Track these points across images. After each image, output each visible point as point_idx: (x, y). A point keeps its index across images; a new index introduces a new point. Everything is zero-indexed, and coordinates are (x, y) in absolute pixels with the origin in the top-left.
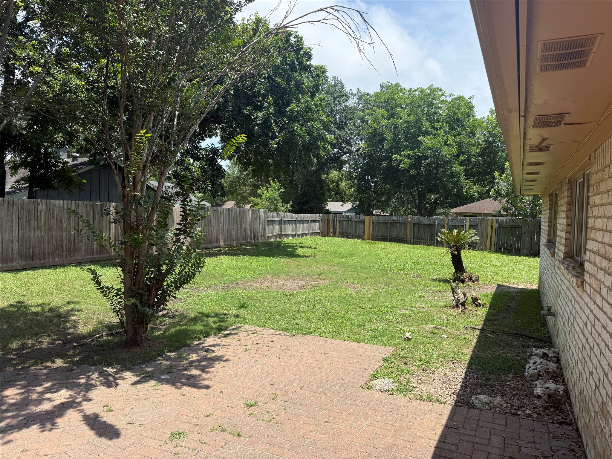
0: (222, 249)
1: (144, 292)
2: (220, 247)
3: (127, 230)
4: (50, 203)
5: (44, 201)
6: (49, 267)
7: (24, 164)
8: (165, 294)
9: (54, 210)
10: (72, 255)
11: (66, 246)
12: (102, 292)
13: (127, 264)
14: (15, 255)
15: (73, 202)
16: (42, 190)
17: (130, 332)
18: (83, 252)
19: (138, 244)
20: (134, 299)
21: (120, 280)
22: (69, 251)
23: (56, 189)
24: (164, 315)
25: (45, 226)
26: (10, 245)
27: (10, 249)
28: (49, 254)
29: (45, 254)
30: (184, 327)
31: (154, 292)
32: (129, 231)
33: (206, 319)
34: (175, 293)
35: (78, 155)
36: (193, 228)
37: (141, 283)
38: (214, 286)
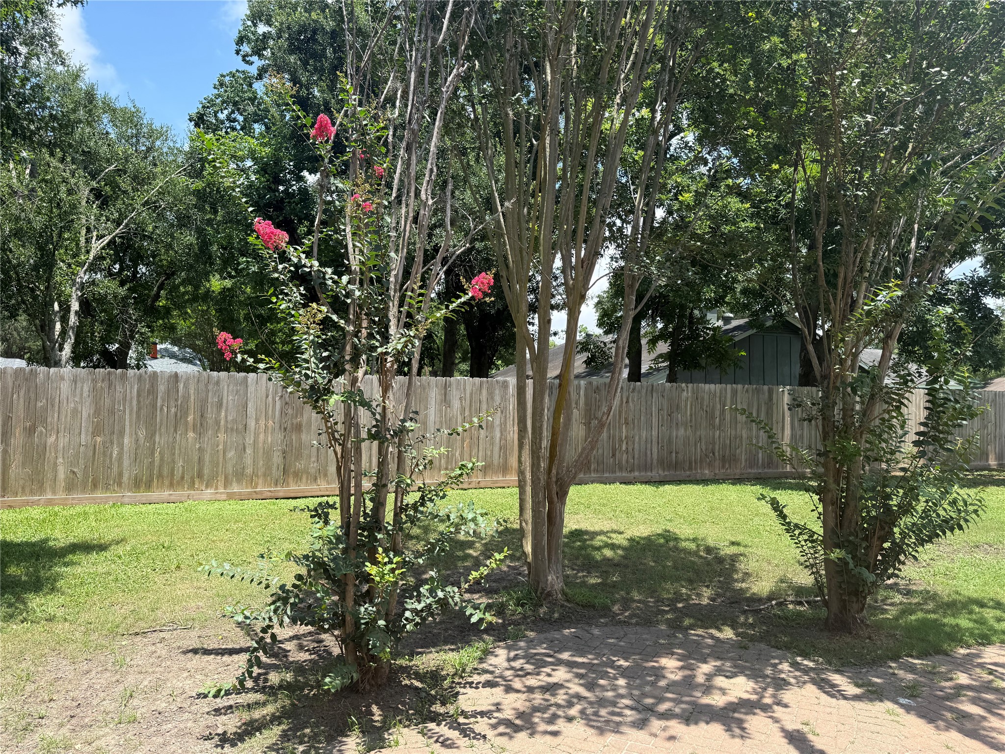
0: (995, 473)
1: (858, 540)
2: (991, 470)
3: (828, 433)
4: (698, 387)
5: (690, 385)
6: (697, 482)
7: (663, 335)
8: (898, 550)
9: (703, 399)
10: (727, 466)
11: (719, 452)
12: (788, 531)
13: (829, 491)
14: (655, 462)
15: (729, 386)
16: (686, 371)
17: (835, 606)
18: (743, 463)
19: (848, 457)
20: (843, 552)
21: (815, 514)
22: (723, 459)
23: (704, 368)
24: (890, 587)
25: (691, 421)
26: (649, 446)
27: (649, 453)
28: (696, 463)
29: (690, 463)
30: (933, 616)
31: (875, 542)
32: (831, 434)
33: (977, 609)
34: (917, 551)
35: (731, 315)
36: (952, 434)
37: (853, 524)
38: (986, 546)
